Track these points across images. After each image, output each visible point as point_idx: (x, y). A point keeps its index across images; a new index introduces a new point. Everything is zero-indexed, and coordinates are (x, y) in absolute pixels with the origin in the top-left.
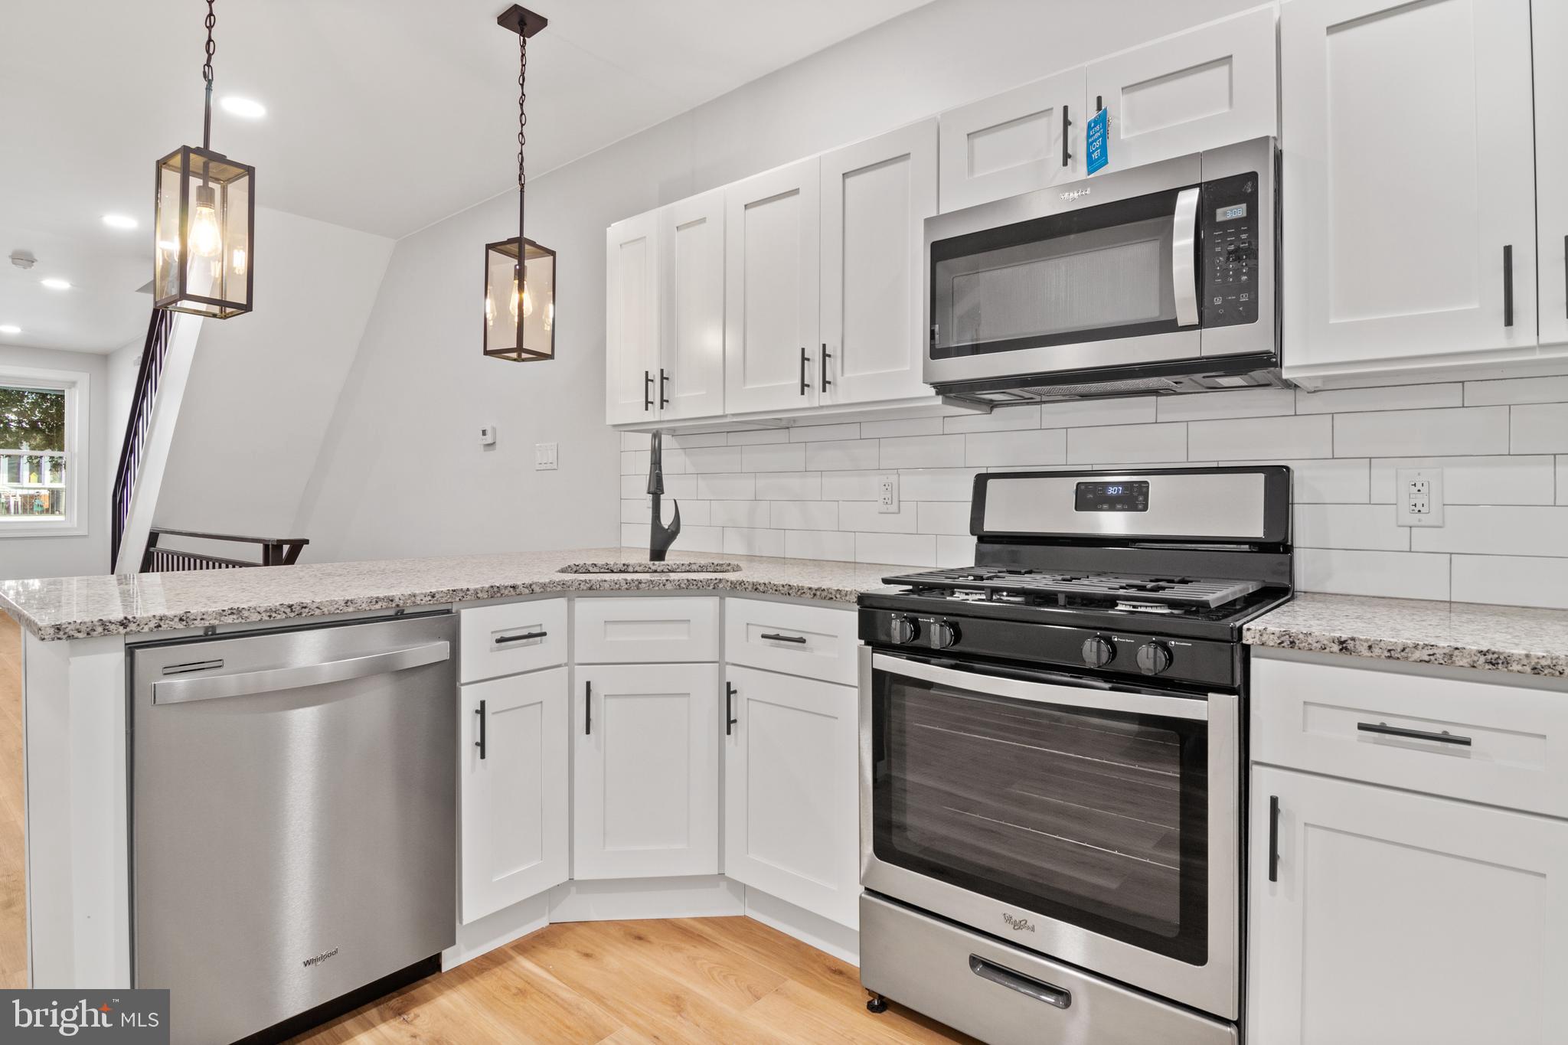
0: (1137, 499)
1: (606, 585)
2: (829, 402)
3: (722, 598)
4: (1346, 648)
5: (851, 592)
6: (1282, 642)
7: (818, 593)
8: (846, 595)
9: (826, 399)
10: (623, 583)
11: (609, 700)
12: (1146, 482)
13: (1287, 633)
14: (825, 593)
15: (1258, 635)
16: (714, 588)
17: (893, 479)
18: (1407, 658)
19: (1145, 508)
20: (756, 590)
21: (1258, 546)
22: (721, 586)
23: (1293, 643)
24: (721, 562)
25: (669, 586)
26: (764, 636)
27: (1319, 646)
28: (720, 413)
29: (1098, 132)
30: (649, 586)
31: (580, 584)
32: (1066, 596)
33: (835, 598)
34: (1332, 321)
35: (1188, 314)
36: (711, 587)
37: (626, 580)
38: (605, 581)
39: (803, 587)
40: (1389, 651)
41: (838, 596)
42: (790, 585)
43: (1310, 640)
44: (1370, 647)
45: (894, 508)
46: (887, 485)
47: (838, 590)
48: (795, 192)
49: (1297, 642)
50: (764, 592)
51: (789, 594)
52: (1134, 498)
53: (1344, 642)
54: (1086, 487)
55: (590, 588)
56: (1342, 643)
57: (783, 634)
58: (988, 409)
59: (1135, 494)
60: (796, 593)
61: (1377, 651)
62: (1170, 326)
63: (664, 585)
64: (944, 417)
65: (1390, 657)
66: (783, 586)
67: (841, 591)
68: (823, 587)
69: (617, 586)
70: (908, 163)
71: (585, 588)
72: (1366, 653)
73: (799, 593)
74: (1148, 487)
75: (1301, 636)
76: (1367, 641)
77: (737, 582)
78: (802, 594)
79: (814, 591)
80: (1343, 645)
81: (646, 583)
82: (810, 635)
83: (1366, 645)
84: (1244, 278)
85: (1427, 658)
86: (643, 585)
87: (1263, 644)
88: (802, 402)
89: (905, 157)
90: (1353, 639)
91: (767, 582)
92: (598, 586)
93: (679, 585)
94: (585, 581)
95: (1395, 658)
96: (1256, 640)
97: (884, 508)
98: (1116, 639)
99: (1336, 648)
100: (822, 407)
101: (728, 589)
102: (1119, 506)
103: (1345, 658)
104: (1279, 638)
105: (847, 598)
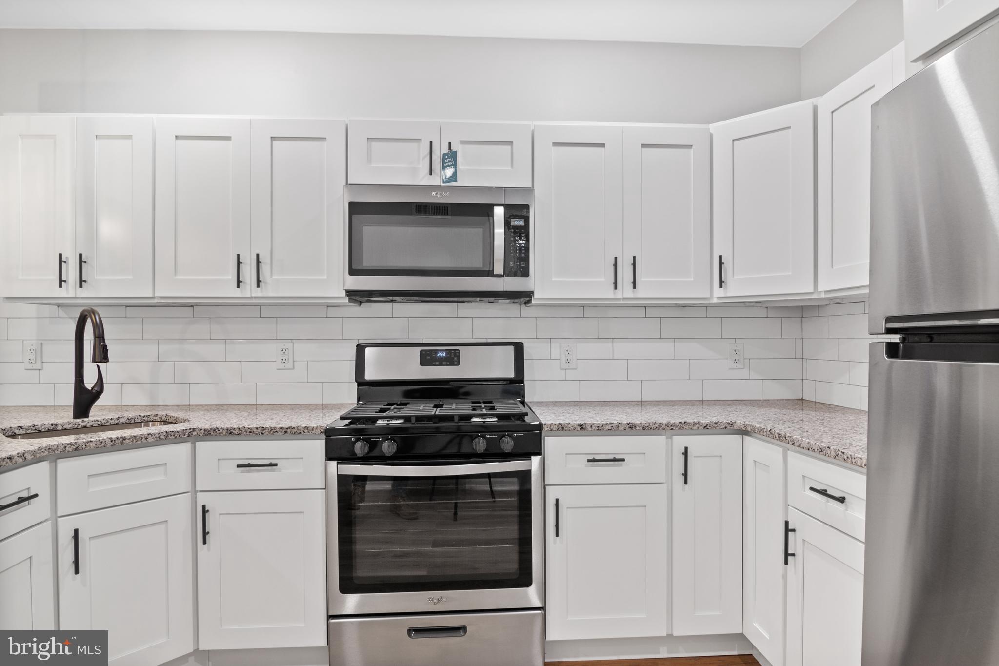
0: (453, 358)
1: (92, 445)
2: (260, 295)
3: (194, 444)
4: (583, 428)
5: (317, 428)
6: (559, 428)
7: (289, 431)
8: (313, 430)
9: (258, 292)
10: (108, 441)
11: (93, 541)
12: (458, 350)
13: (560, 424)
14: (295, 430)
15: (549, 426)
16: (188, 436)
17: (289, 346)
18: (604, 429)
19: (458, 364)
20: (230, 433)
21: (511, 381)
22: (194, 433)
23: (563, 428)
24: (148, 414)
25: (150, 439)
26: (238, 466)
27: (573, 428)
28: (151, 295)
29: (451, 162)
30: (133, 441)
31: (65, 447)
32: (459, 417)
33: (303, 433)
34: (553, 279)
35: (499, 269)
36: (186, 436)
37: (111, 438)
38: (91, 441)
39: (275, 428)
40: (598, 427)
41: (306, 431)
42: (263, 428)
43: (569, 426)
44: (591, 426)
45: (290, 365)
46: (284, 350)
47: (306, 427)
48: (228, 138)
49: (565, 427)
50: (238, 435)
51: (262, 434)
52: (452, 359)
53: (582, 425)
54: (426, 352)
55: (76, 449)
56: (581, 426)
57: (252, 462)
58: (359, 303)
59: (452, 356)
60: (269, 432)
61: (593, 427)
62: (489, 273)
63: (146, 439)
64: (327, 306)
65: (598, 430)
66: (257, 429)
67: (308, 427)
68: (293, 426)
69: (103, 444)
70: (325, 144)
71: (71, 450)
72: (590, 429)
73: (272, 432)
74: (459, 352)
75: (566, 425)
76: (590, 424)
77: (211, 429)
78: (274, 432)
79: (285, 430)
80: (582, 427)
81: (129, 439)
82: (278, 460)
83: (590, 425)
84: (523, 255)
85: (610, 428)
86: (127, 441)
87: (551, 430)
88: (237, 293)
89: (323, 139)
90: (585, 424)
91: (241, 427)
92: (84, 447)
93: (159, 437)
94: (71, 444)
95: (600, 430)
96: (549, 428)
97: (282, 366)
98: (488, 437)
99: (579, 428)
100: (251, 297)
101: (201, 435)
102: (444, 363)
103: (583, 432)
104: (558, 426)
105: (314, 432)
